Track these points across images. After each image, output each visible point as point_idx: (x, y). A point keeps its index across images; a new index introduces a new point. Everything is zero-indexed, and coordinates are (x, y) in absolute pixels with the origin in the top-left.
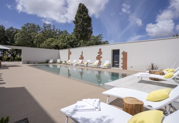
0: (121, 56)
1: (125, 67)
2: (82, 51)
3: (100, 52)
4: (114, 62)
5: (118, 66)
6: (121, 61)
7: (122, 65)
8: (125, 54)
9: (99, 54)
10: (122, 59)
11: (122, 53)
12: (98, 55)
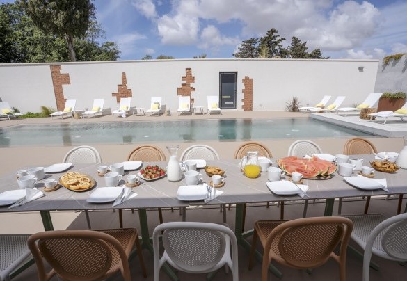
0: (240, 86)
1: (248, 106)
2: (124, 74)
3: (189, 77)
4: (223, 97)
5: (233, 106)
6: (240, 96)
7: (243, 103)
8: (248, 82)
9: (185, 82)
10: (243, 91)
11: (243, 80)
12: (183, 85)
